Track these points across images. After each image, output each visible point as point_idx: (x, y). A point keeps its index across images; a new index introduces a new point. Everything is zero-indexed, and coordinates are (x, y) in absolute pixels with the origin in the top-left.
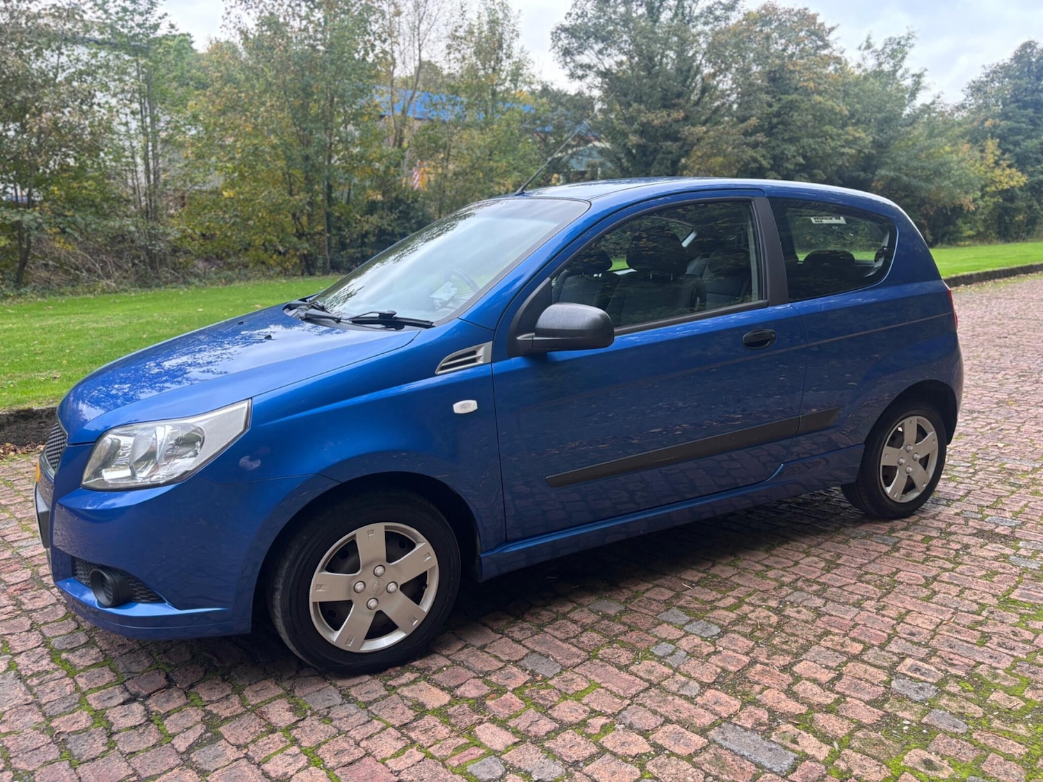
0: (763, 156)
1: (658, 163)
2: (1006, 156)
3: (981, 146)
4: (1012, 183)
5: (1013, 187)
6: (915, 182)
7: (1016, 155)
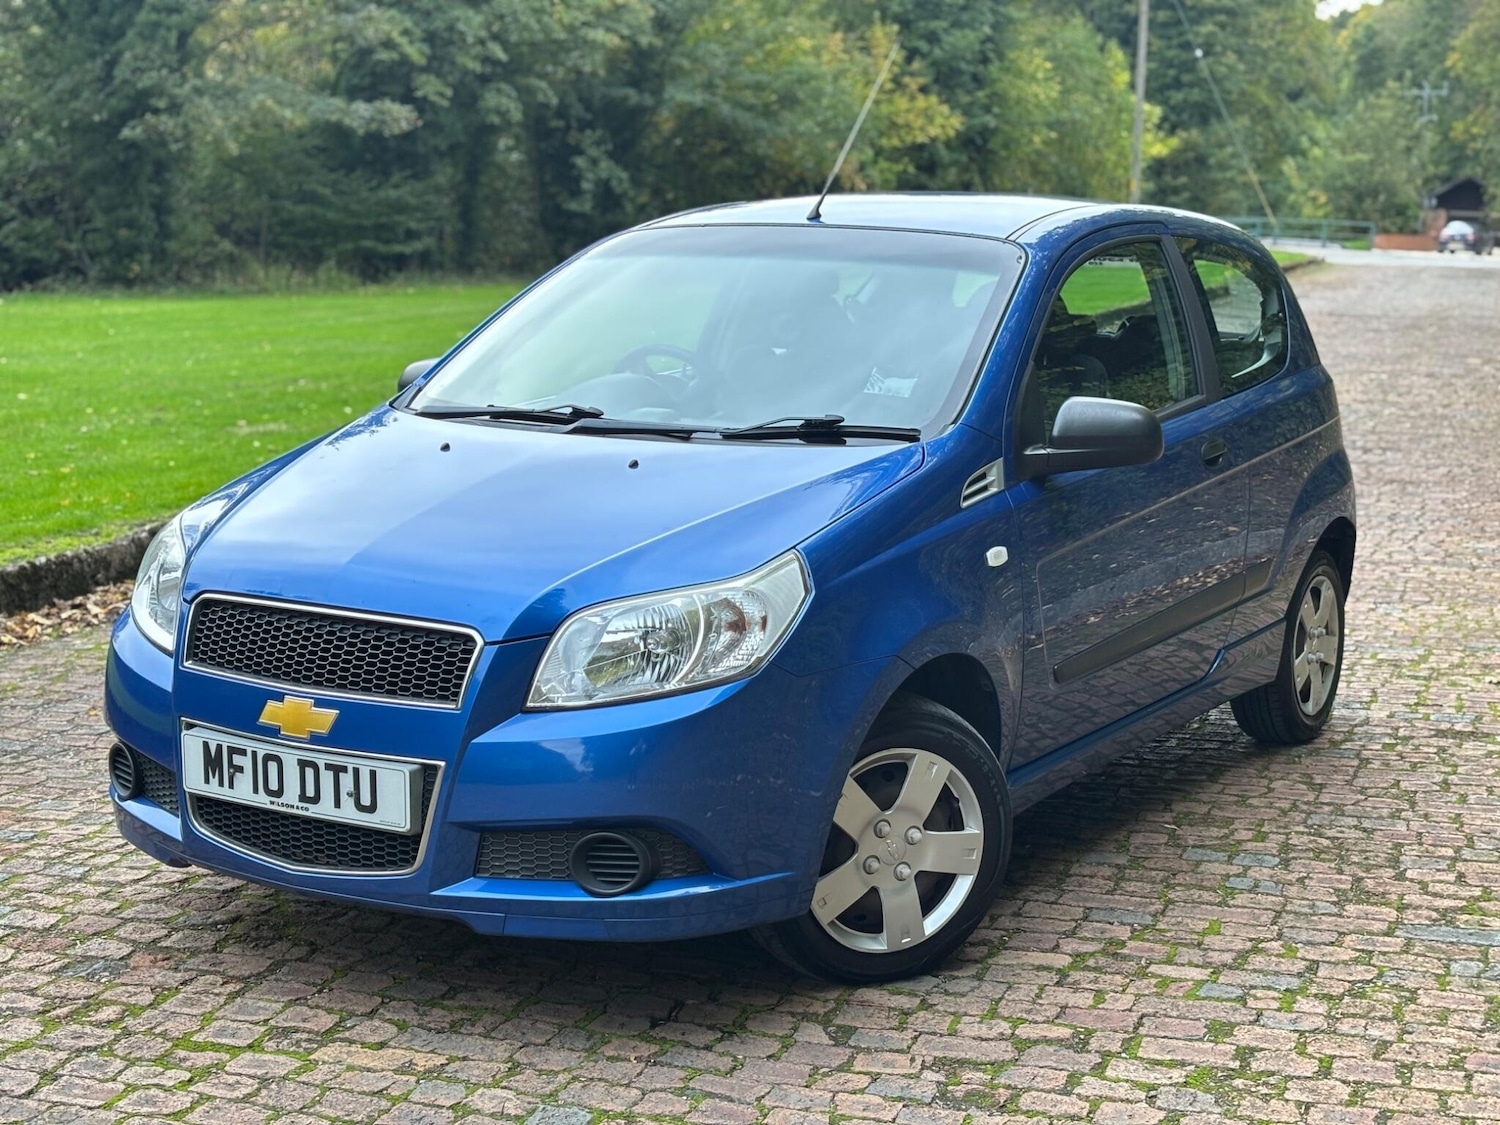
0: (406, 32)
1: (141, 35)
2: (916, 65)
3: (862, 38)
4: (934, 131)
5: (934, 140)
6: (745, 118)
7: (934, 64)
